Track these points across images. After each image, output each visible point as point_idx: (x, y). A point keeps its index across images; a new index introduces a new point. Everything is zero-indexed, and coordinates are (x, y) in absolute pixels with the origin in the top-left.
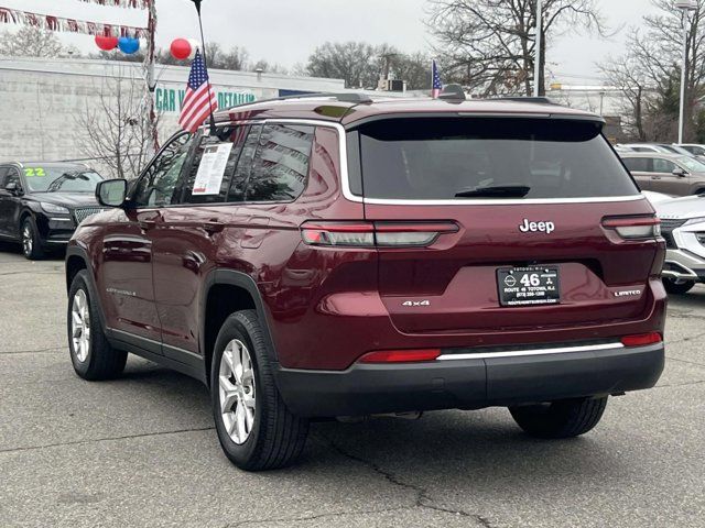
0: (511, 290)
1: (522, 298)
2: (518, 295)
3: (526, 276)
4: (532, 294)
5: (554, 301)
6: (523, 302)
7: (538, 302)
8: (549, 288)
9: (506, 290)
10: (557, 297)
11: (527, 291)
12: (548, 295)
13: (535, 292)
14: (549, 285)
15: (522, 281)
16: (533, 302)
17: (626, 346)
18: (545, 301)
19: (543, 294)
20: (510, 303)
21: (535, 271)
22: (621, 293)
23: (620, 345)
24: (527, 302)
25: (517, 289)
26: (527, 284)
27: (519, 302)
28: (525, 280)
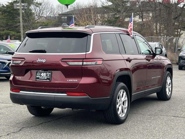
0: (38, 77)
1: (41, 79)
2: (40, 78)
3: (43, 73)
4: (43, 78)
5: (48, 80)
6: (40, 80)
7: (44, 80)
8: (48, 77)
9: (37, 77)
10: (49, 80)
11: (42, 77)
12: (47, 79)
13: (44, 78)
14: (48, 76)
15: (41, 75)
16: (43, 80)
17: (68, 95)
18: (46, 80)
19: (46, 78)
20: (37, 80)
21: (45, 72)
22: (69, 80)
23: (66, 95)
24: (41, 80)
25: (40, 77)
26: (43, 76)
27: (39, 80)
28: (42, 74)
